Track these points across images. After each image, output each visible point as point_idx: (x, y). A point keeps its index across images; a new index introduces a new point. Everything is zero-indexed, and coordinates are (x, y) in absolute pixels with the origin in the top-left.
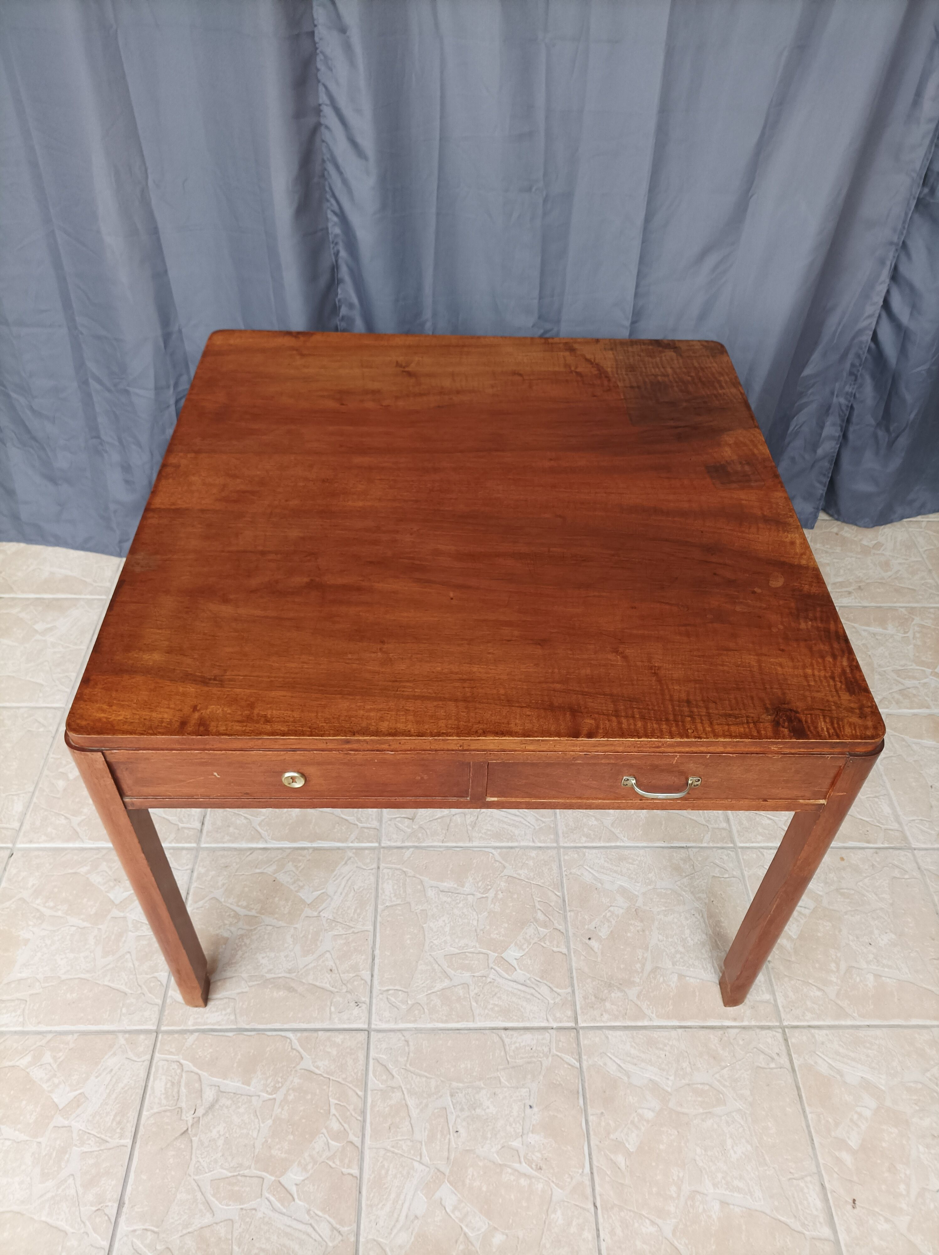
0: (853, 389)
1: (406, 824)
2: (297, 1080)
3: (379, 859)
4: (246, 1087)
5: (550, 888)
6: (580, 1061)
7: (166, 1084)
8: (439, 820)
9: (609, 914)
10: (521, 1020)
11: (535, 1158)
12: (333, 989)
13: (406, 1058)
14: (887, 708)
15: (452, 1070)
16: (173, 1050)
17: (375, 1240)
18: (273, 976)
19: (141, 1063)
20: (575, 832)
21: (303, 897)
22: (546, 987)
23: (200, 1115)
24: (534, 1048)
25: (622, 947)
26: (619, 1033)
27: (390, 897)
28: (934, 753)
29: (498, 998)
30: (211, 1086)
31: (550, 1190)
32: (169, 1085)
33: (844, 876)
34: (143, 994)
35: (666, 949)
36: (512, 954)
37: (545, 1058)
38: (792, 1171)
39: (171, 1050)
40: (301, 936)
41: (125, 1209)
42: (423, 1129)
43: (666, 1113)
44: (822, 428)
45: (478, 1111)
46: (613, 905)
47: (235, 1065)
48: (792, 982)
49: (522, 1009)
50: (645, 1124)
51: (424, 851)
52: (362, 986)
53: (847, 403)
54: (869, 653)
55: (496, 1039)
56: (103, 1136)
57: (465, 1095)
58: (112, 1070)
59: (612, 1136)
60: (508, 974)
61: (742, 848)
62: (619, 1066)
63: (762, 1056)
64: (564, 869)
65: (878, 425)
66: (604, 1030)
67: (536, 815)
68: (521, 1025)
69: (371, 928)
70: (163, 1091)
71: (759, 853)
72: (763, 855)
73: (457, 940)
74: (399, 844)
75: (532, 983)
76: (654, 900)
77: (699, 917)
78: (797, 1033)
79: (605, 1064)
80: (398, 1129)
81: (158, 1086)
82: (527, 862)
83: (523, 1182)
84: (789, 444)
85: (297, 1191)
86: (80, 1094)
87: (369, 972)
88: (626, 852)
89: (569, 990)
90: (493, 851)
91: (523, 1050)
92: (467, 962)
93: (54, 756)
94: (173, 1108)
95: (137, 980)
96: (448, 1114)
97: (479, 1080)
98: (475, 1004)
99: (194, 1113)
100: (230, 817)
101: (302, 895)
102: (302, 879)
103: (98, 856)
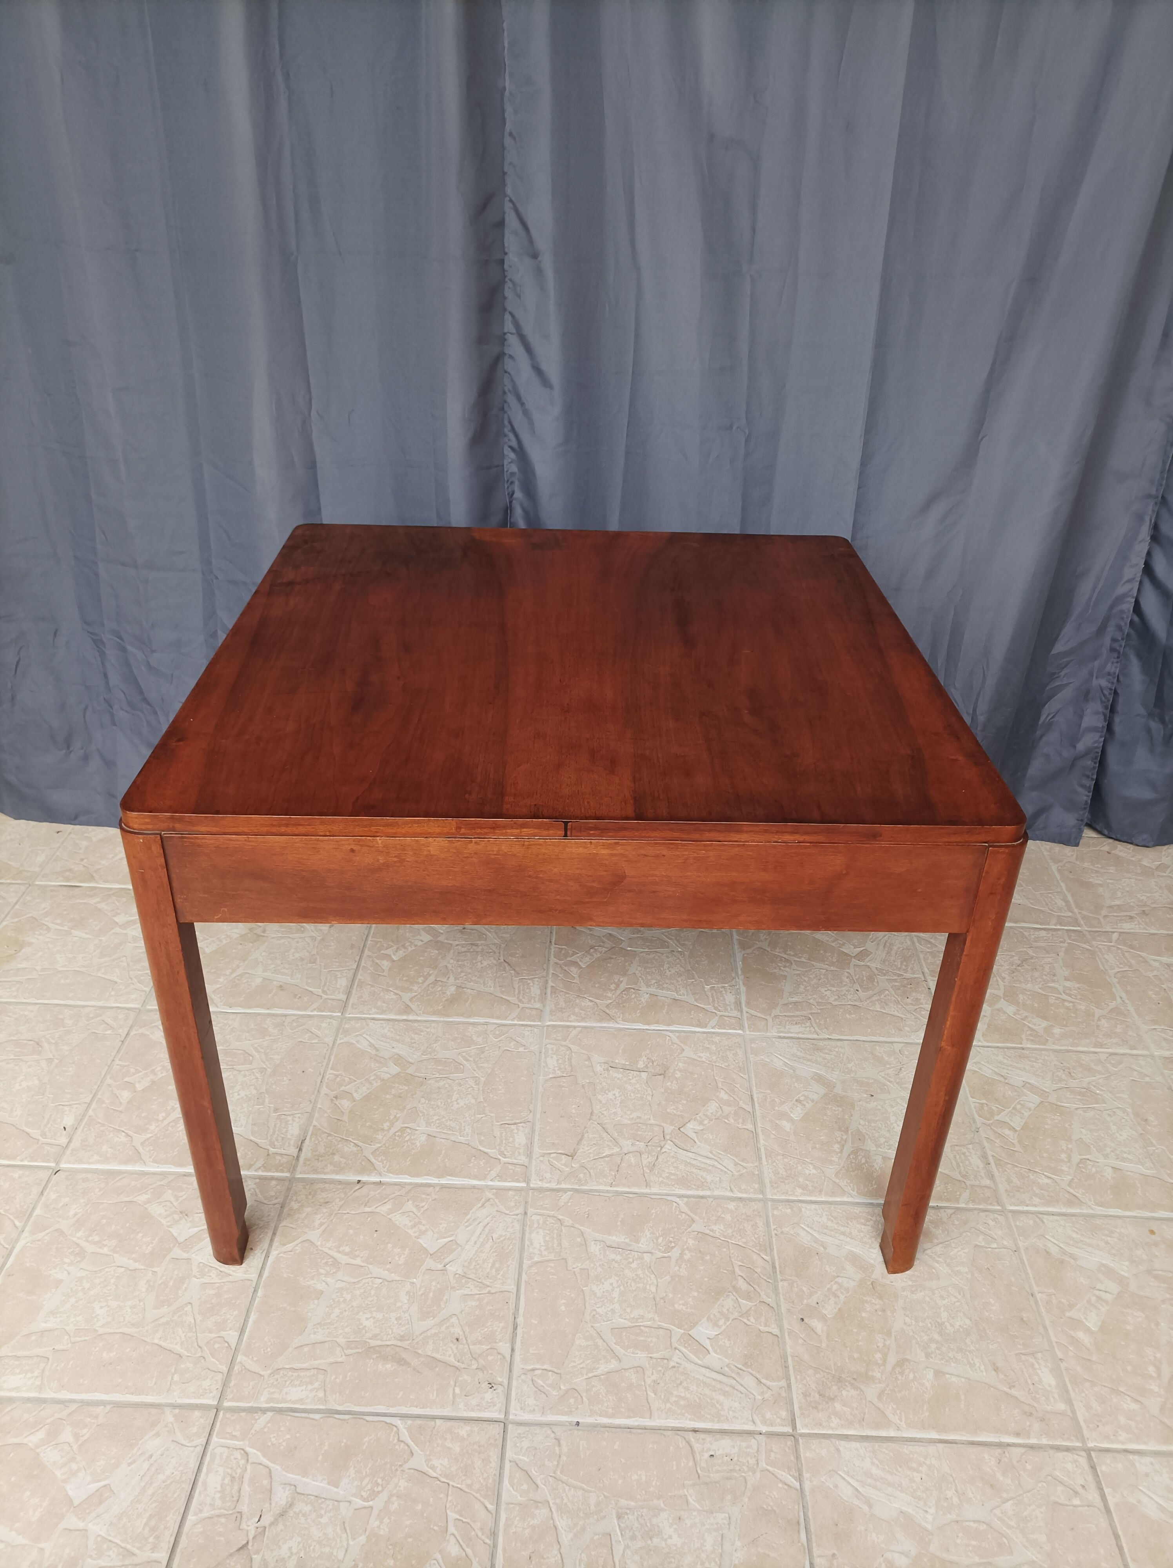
0: (1116, 667)
1: (563, 1162)
2: (403, 1484)
3: (526, 1203)
4: (332, 1488)
5: (754, 1250)
6: (800, 1479)
7: (223, 1479)
8: (607, 1159)
9: (835, 1287)
10: (716, 1420)
12: (459, 1364)
13: (555, 1463)
15: (620, 1482)
16: (237, 1434)
18: (379, 1343)
19: (191, 1449)
20: (786, 1181)
21: (425, 1245)
22: (751, 1377)
23: (267, 1524)
24: (735, 1459)
25: (855, 1330)
26: (854, 1445)
27: (540, 1250)
29: (685, 1388)
30: (285, 1484)
32: (227, 1481)
33: (1157, 1254)
34: (204, 1358)
35: (916, 1336)
36: (704, 1331)
37: (750, 1473)
39: (234, 1433)
40: (420, 1293)
42: (578, 1562)
43: (925, 1560)
44: (1081, 717)
45: (656, 1541)
46: (841, 1275)
47: (320, 1458)
48: (1096, 1389)
49: (718, 1406)
51: (586, 1195)
52: (499, 1363)
53: (1110, 685)
55: (682, 1444)
56: (129, 1547)
57: (637, 1518)
58: (151, 1456)
60: (698, 1357)
61: (1013, 1212)
62: (857, 1490)
63: (1060, 1488)
64: (773, 1227)
65: (1151, 715)
66: (833, 1440)
67: (735, 1159)
68: (716, 1426)
69: (512, 1288)
70: (219, 1489)
71: (1037, 1220)
72: (1043, 1222)
73: (628, 1310)
74: (553, 1185)
75: (731, 1371)
77: (959, 1297)
78: (1108, 1459)
79: (836, 1486)
80: (542, 1560)
81: (212, 1480)
82: (723, 1216)
84: (1041, 736)
86: (105, 1486)
87: (508, 1345)
89: (783, 1383)
90: (678, 1200)
91: (720, 1461)
92: (642, 1339)
93: (120, 1063)
94: (231, 1512)
95: (197, 1339)
96: (613, 1542)
97: (658, 1499)
98: (652, 1395)
99: (259, 1521)
100: (336, 1143)
101: (424, 1242)
102: (424, 1222)
103: (162, 1183)
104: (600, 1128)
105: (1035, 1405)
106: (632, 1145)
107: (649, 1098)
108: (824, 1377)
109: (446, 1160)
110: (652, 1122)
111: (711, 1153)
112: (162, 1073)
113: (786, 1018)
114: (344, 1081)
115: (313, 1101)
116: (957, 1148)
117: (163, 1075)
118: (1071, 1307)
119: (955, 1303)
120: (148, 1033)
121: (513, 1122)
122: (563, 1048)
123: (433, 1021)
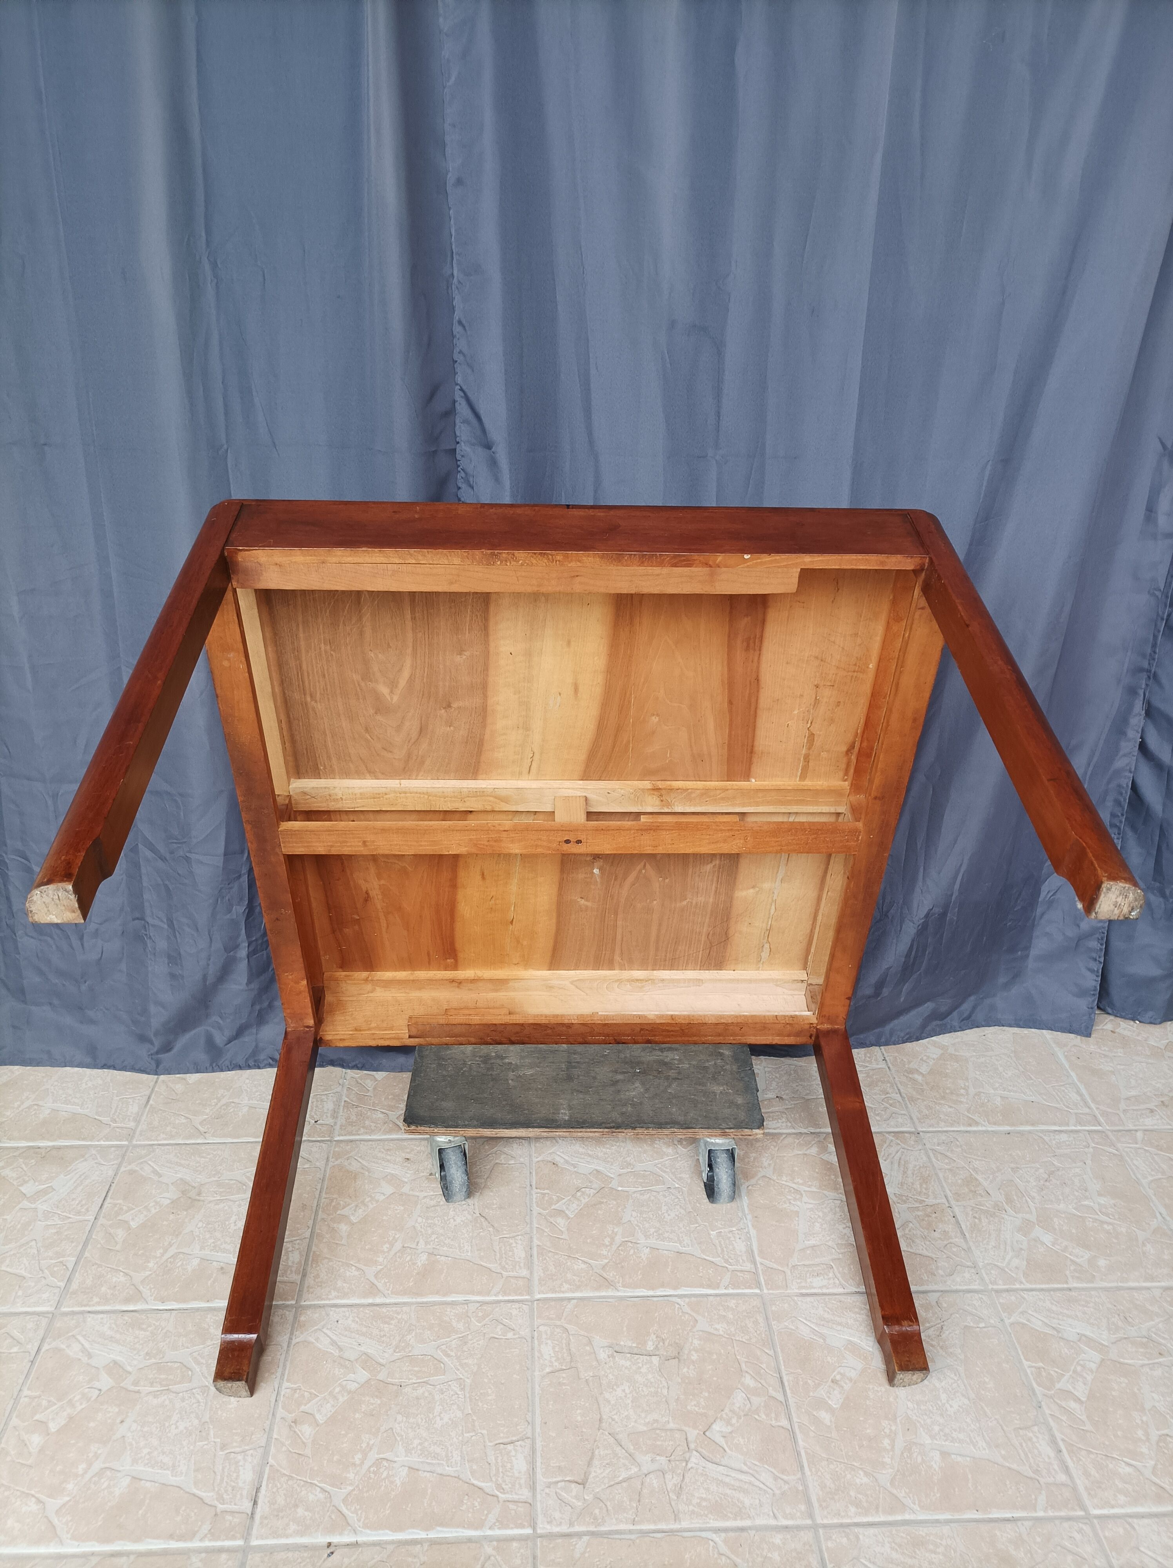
1: (574, 1493)
3: (535, 1558)
8: (624, 1484)
20: (836, 1497)
51: (605, 1540)
61: (1099, 1517)
65: (1149, 887)
67: (773, 1470)
71: (1127, 1526)
72: (1135, 1529)
74: (564, 1529)
82: (769, 1555)
84: (1042, 915)
88: (922, 1531)
90: (714, 1536)
93: (29, 1393)
100: (299, 1490)
104: (612, 1440)
106: (652, 1461)
107: (665, 1392)
109: (434, 1503)
110: (671, 1425)
111: (745, 1464)
112: (81, 1404)
113: (806, 1269)
114: (304, 1397)
115: (267, 1430)
116: (1021, 1432)
117: (83, 1406)
120: (63, 1346)
121: (509, 1440)
122: (558, 1330)
123: (405, 1304)
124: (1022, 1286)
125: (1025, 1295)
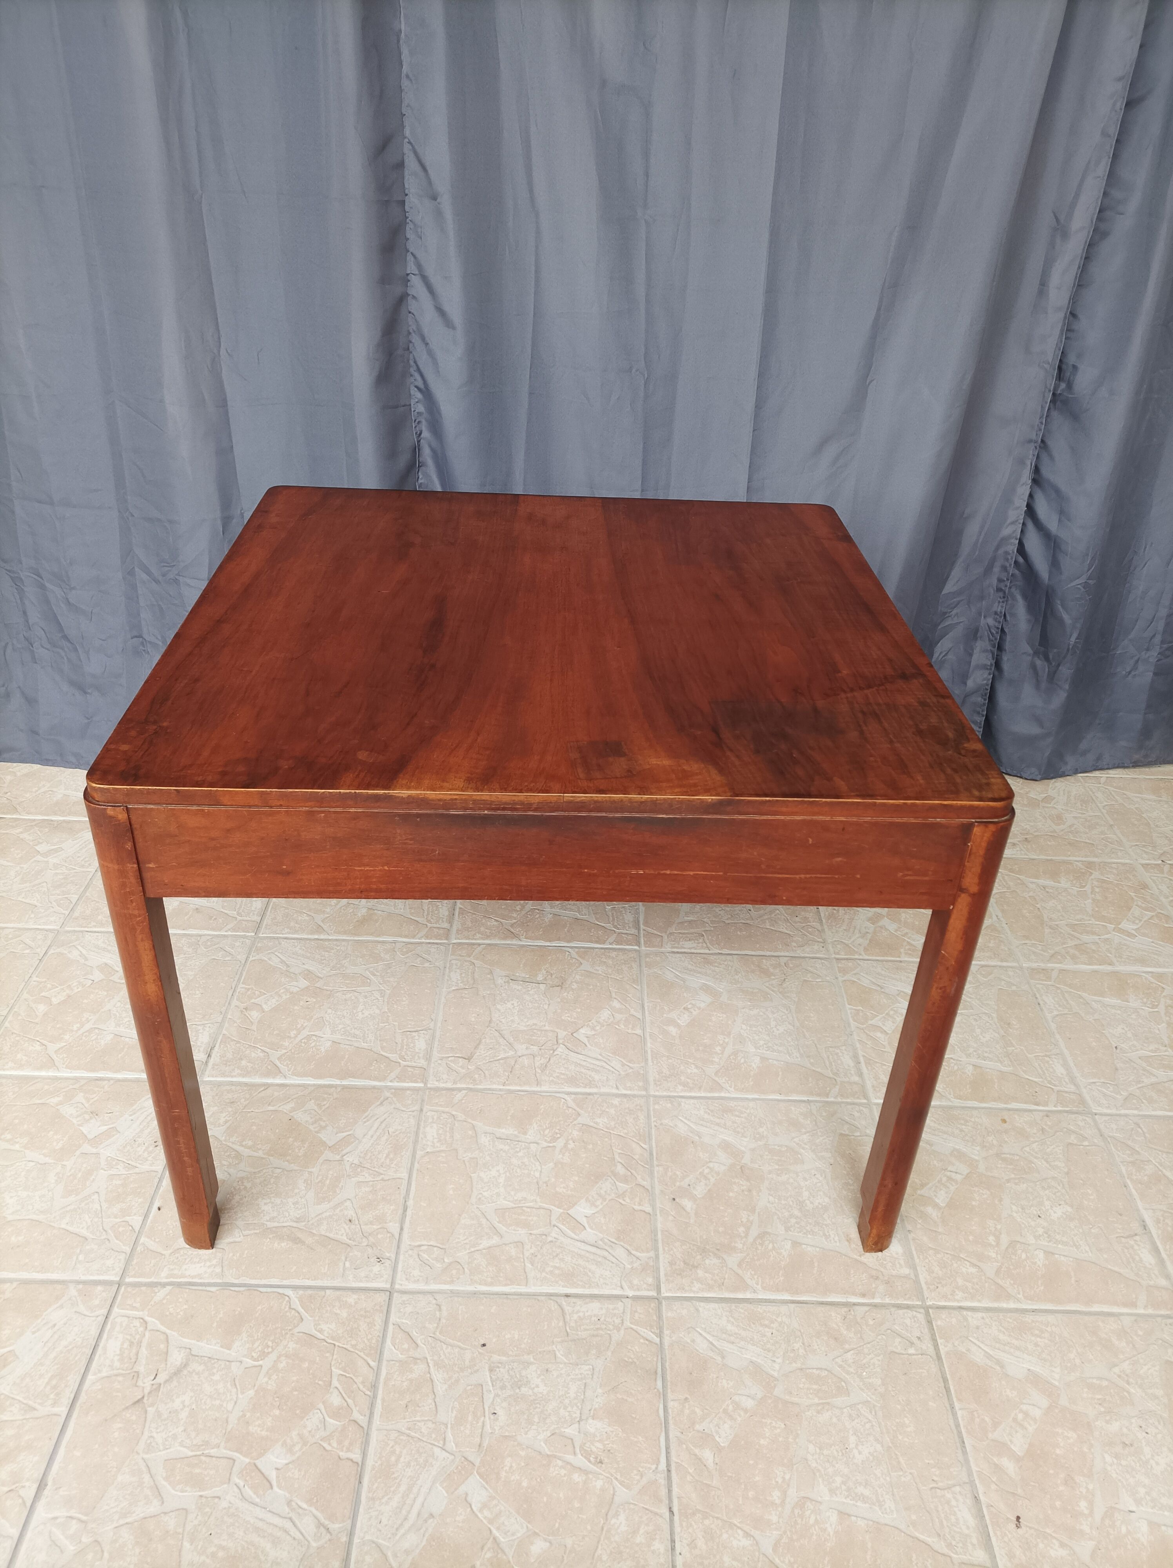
0: (1002, 607)
1: (460, 1065)
2: (292, 1345)
3: (423, 1101)
4: (225, 1350)
5: (635, 1140)
6: (660, 1335)
7: (122, 1344)
8: (501, 1061)
9: (707, 1171)
10: (587, 1286)
11: (594, 1449)
12: (350, 1242)
13: (435, 1325)
14: (1061, 963)
15: (494, 1340)
16: (138, 1305)
17: (373, 1542)
18: (276, 1224)
19: (94, 1318)
20: (669, 1080)
21: (324, 1139)
22: (623, 1249)
23: (162, 1381)
24: (602, 1319)
25: (722, 1208)
26: (713, 1306)
27: (433, 1142)
28: (1119, 1012)
29: (560, 1260)
30: (180, 1348)
31: (612, 1489)
32: (126, 1345)
33: (1006, 1139)
34: (108, 1240)
35: (777, 1212)
36: (582, 1211)
37: (615, 1331)
38: (935, 1478)
39: (134, 1305)
40: (317, 1181)
41: (46, 1492)
42: (450, 1409)
43: (770, 1401)
44: (970, 655)
45: (524, 1390)
46: (713, 1160)
48: (939, 1256)
49: (590, 1274)
50: (742, 1413)
51: (479, 1094)
52: (388, 1240)
54: (1038, 906)
55: (554, 1307)
56: (31, 1403)
57: (508, 1371)
58: (55, 1325)
59: (697, 1427)
60: (575, 1233)
62: (711, 1343)
63: (898, 1340)
64: (653, 1119)
65: (1036, 653)
66: (694, 1302)
67: (623, 1060)
68: (587, 1292)
69: (405, 1175)
70: (118, 1352)
74: (449, 1085)
75: (605, 1244)
76: (765, 1157)
77: (821, 1178)
78: (944, 1314)
79: (693, 1341)
80: (417, 1408)
81: (112, 1345)
82: (607, 1110)
83: (577, 1477)
85: (277, 1477)
86: (10, 1351)
87: (398, 1225)
88: (733, 1104)
89: (652, 1254)
90: (566, 1097)
91: (588, 1321)
92: (523, 1217)
93: (38, 979)
94: (129, 1372)
95: (102, 1223)
96: (485, 1392)
97: (528, 1354)
98: (530, 1266)
99: (155, 1378)
100: (244, 1050)
101: (323, 1136)
102: (324, 1119)
103: (75, 1086)
104: (497, 1034)
105: (882, 1270)
106: (527, 1048)
107: (546, 1007)
108: (690, 1248)
109: (349, 1064)
110: (547, 1028)
111: (601, 1055)
112: (78, 988)
113: (681, 935)
114: (255, 994)
115: (223, 1013)
116: (831, 1049)
117: (79, 990)
118: (923, 1186)
119: (816, 1183)
120: (65, 952)
121: (415, 1030)
122: (467, 963)
123: (344, 940)
124: (861, 957)
125: (861, 963)
